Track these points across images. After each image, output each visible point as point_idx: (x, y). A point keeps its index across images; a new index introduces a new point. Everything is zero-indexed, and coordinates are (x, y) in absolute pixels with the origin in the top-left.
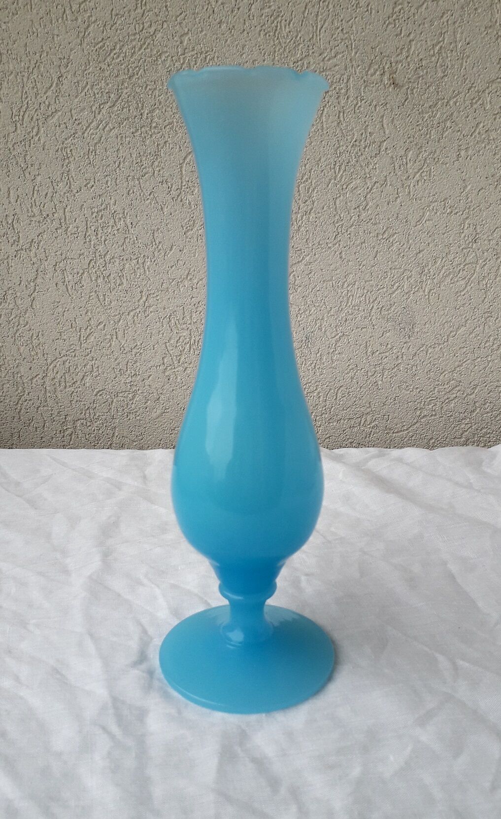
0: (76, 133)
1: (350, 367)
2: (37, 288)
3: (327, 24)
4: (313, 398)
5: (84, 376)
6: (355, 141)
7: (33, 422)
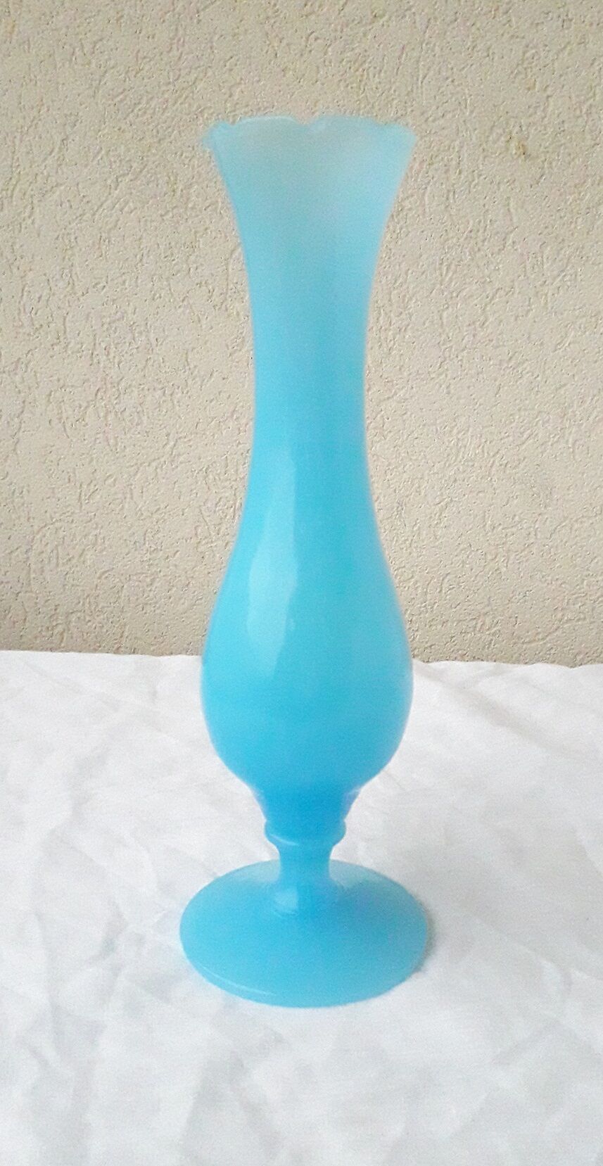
0: (84, 214)
1: (461, 546)
2: (23, 425)
3: (431, 73)
4: (408, 589)
5: (84, 550)
6: (471, 231)
7: (10, 615)
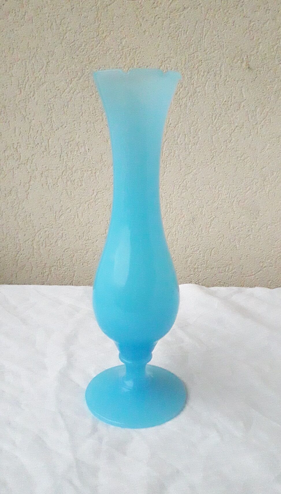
0: (57, 95)
1: (220, 236)
2: (30, 187)
3: (209, 33)
5: (57, 240)
6: (225, 102)
7: (25, 268)
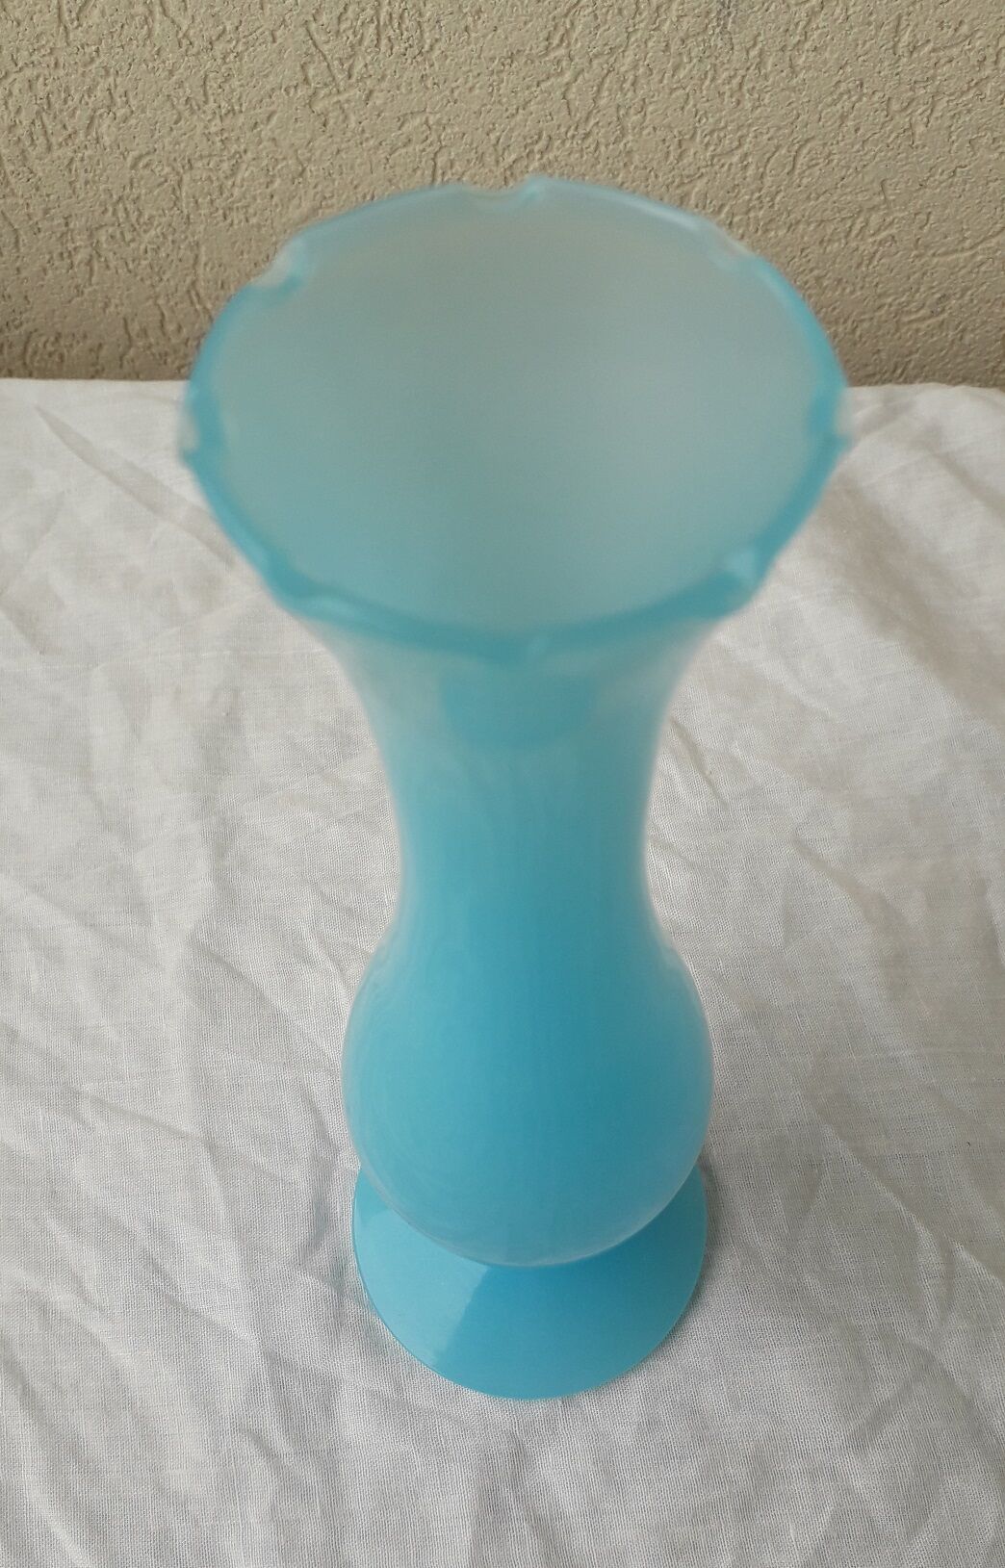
4: (729, 169)
